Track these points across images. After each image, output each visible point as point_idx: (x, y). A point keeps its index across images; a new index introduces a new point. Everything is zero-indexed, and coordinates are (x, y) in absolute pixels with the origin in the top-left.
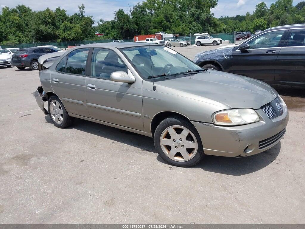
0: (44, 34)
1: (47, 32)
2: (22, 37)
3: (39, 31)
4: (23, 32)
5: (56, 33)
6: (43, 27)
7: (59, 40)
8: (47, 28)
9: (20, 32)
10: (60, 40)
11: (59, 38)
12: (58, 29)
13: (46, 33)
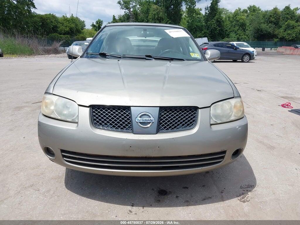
0: (263, 33)
1: (267, 31)
2: (242, 35)
3: (259, 29)
4: (244, 31)
5: (276, 33)
6: (264, 26)
7: (276, 40)
8: (268, 27)
9: (241, 31)
10: (278, 39)
11: (278, 38)
12: (279, 29)
13: (265, 32)
